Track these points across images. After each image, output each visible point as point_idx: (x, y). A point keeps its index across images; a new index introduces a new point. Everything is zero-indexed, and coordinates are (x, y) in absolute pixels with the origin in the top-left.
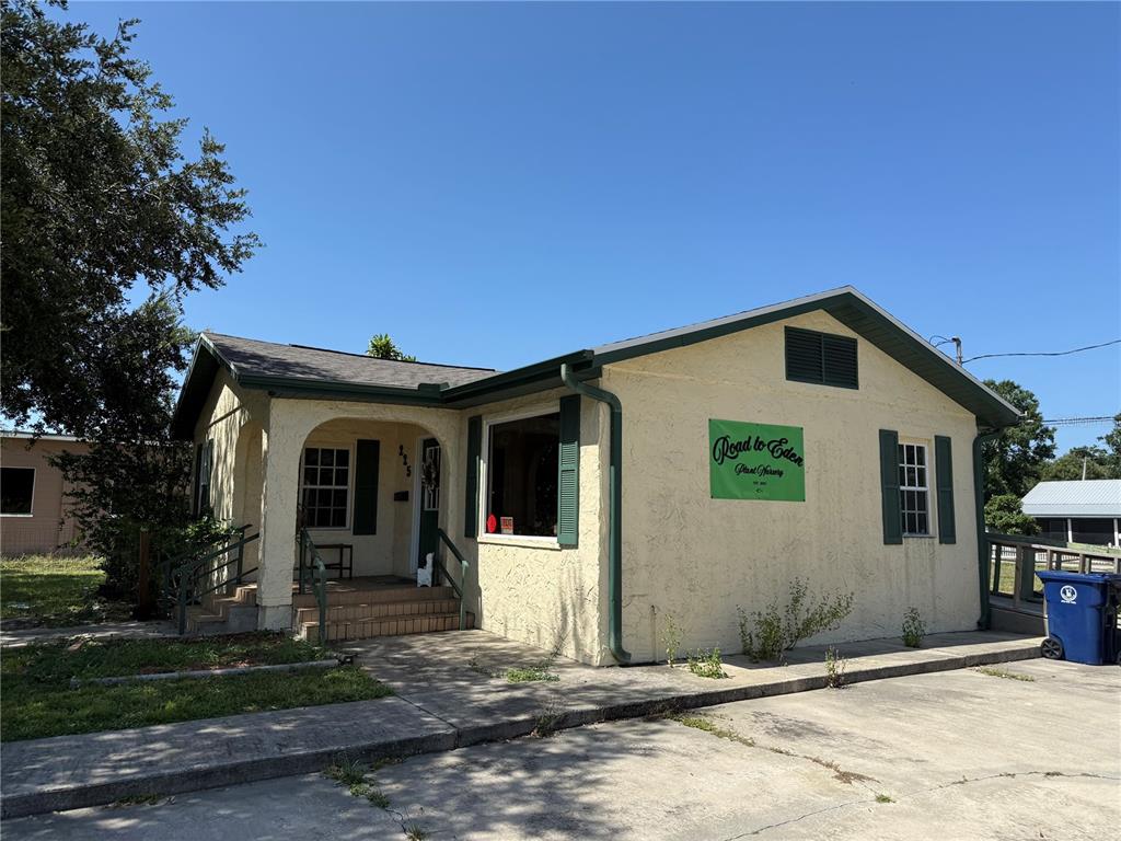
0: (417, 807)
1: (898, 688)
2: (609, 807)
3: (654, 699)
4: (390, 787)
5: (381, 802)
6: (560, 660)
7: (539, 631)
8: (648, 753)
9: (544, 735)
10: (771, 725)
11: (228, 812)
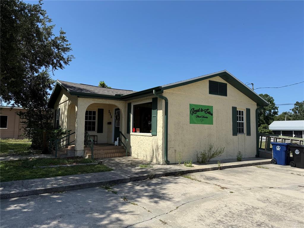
0: (123, 194)
1: (235, 170)
2: (167, 194)
3: (176, 171)
4: (116, 190)
5: (115, 193)
6: (152, 163)
7: (146, 156)
8: (176, 183)
9: (151, 179)
10: (205, 177)
11: (80, 194)
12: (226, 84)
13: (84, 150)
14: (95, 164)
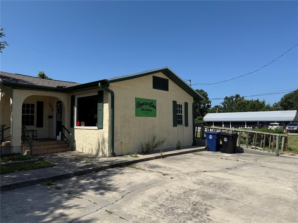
0: (68, 188)
2: (113, 185)
3: (122, 162)
4: (60, 185)
5: (59, 188)
6: (98, 156)
7: (92, 150)
8: (122, 174)
9: (96, 172)
10: (149, 166)
11: (18, 194)
12: (168, 80)
13: (22, 147)
14: (35, 161)
